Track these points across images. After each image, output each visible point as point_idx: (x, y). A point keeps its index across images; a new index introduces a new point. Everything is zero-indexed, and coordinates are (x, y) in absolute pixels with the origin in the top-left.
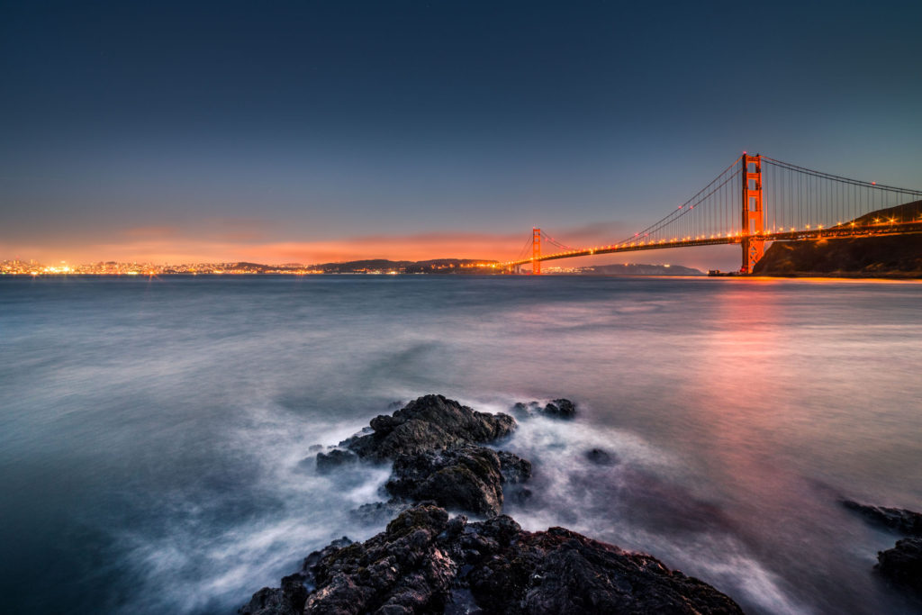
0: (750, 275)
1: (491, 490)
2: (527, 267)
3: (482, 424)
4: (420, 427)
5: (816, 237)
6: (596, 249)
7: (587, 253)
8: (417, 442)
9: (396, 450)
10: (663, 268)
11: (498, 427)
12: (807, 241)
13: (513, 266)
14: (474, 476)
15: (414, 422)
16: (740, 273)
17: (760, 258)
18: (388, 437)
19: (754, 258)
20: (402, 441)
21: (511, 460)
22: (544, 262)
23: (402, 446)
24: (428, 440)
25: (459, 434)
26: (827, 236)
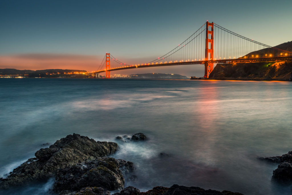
0: (208, 79)
1: (119, 177)
2: (103, 75)
3: (103, 148)
4: (69, 152)
5: (233, 62)
6: (139, 65)
7: (135, 67)
8: (67, 161)
9: (55, 167)
10: (170, 75)
11: (111, 149)
12: (229, 64)
13: (95, 73)
14: (109, 170)
15: (65, 149)
16: (204, 78)
17: (212, 71)
18: (49, 160)
19: (209, 71)
20: (59, 161)
21: (122, 162)
22: (111, 71)
23: (59, 164)
24: (74, 158)
25: (90, 154)
26: (236, 62)
